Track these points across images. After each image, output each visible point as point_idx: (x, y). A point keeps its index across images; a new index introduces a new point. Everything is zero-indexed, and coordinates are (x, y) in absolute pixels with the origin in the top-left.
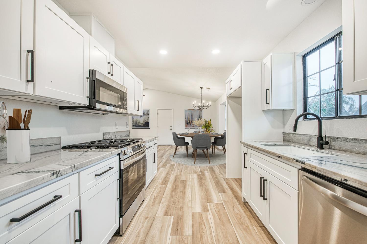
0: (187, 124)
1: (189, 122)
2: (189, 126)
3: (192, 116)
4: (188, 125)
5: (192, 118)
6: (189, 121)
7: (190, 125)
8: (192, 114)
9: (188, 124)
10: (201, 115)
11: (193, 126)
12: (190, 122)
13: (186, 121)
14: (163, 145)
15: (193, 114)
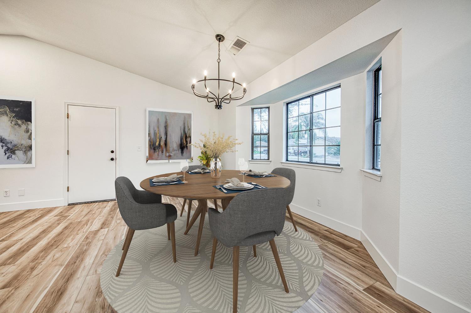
0: (152, 151)
1: (157, 144)
2: (158, 155)
3: (166, 127)
4: (156, 154)
5: (166, 134)
6: (160, 142)
7: (160, 152)
8: (166, 122)
9: (154, 149)
10: (188, 127)
11: (168, 154)
12: (162, 144)
13: (150, 141)
14: (85, 203)
15: (168, 121)
